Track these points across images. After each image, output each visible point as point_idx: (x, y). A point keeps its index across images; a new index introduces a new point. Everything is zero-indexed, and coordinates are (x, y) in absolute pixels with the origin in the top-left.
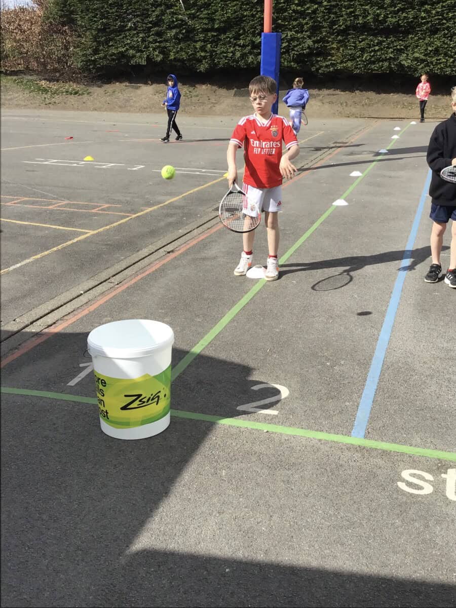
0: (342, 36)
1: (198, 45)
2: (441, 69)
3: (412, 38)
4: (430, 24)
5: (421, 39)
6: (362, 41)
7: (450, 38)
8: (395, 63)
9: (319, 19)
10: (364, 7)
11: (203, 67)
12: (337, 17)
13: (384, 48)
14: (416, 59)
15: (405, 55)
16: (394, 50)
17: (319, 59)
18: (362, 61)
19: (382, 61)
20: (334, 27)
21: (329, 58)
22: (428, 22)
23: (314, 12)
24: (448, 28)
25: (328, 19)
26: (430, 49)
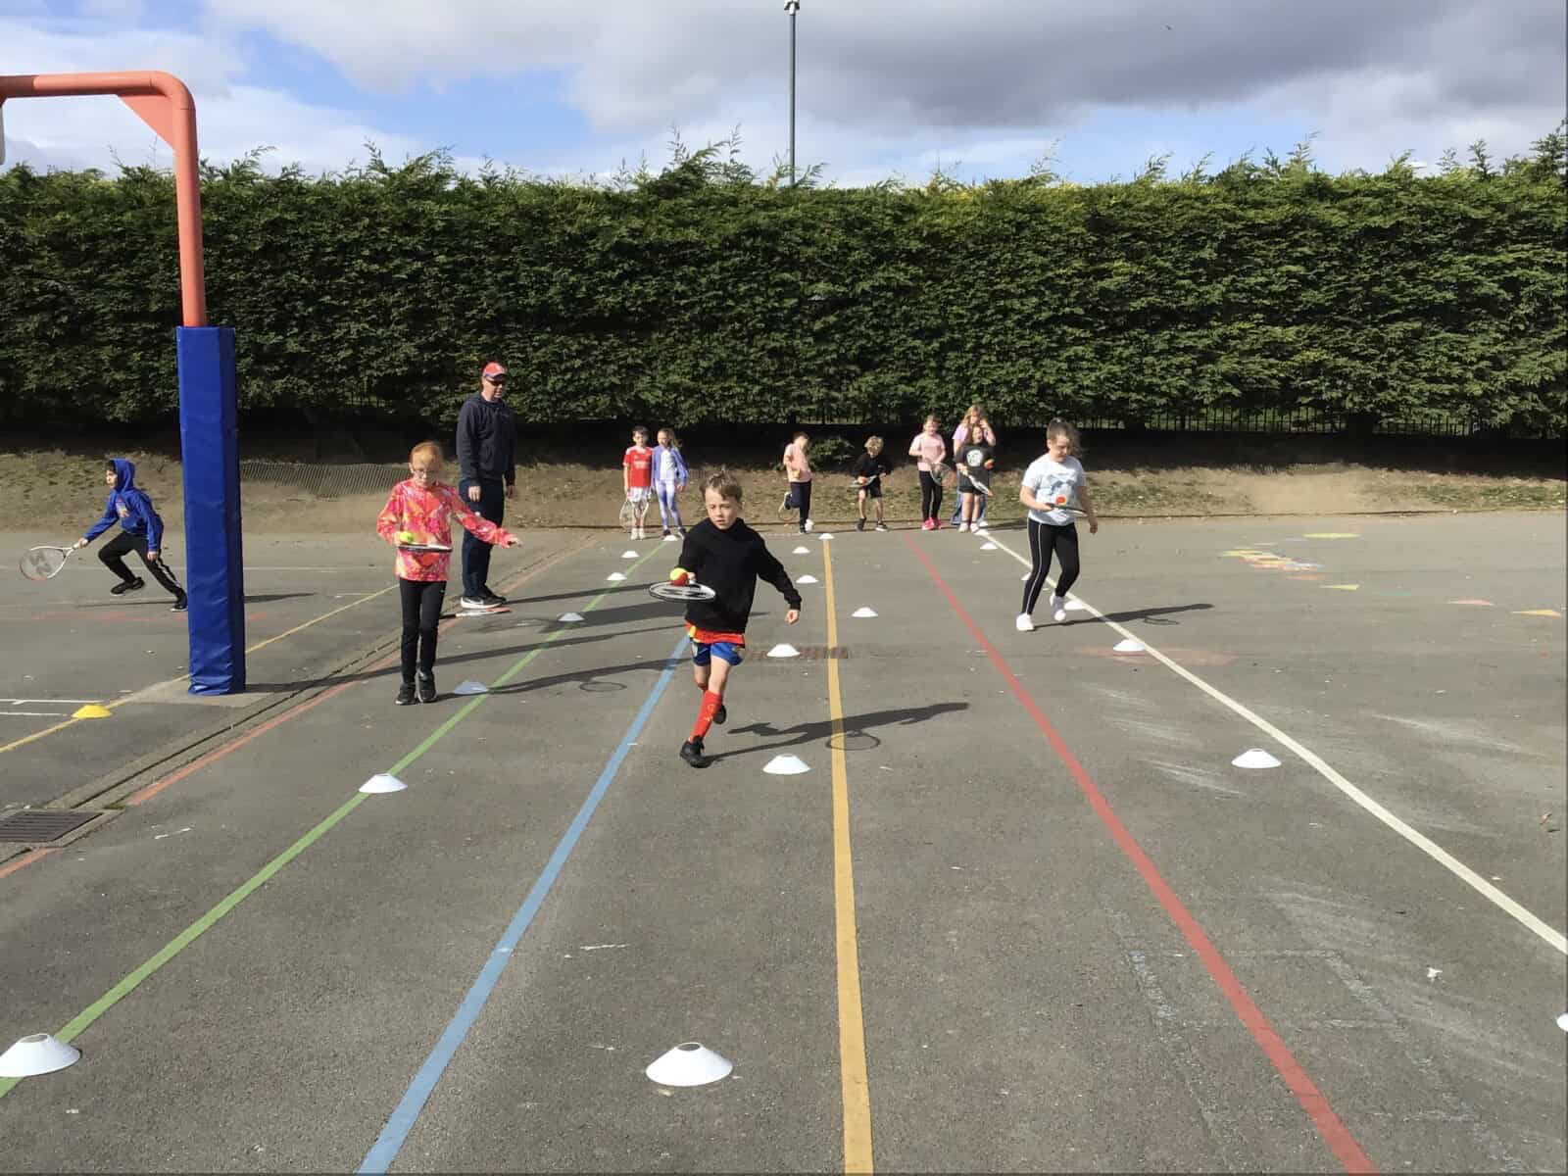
0: (492, 334)
1: (105, 354)
2: (736, 409)
3: (659, 341)
4: (698, 309)
5: (682, 342)
6: (540, 347)
7: (746, 340)
8: (626, 398)
9: (428, 294)
10: (536, 268)
11: (122, 409)
12: (474, 291)
13: (596, 362)
14: (675, 387)
15: (647, 379)
16: (620, 367)
17: (437, 388)
18: (544, 392)
19: (595, 392)
20: (469, 314)
21: (464, 385)
22: (692, 306)
23: (415, 277)
24: (740, 318)
25: (450, 295)
26: (704, 364)
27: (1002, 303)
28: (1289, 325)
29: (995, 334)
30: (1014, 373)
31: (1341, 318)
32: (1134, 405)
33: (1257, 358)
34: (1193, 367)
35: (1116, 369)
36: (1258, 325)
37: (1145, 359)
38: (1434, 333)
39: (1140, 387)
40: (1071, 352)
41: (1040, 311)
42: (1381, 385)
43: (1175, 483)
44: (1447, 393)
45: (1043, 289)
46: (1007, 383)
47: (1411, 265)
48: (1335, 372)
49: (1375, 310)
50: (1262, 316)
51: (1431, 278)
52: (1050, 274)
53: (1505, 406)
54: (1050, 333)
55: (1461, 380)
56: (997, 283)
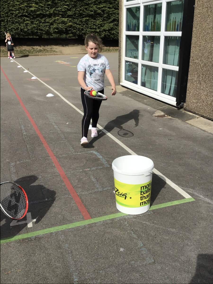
27: (11, 12)
28: (66, 18)
29: (11, 18)
30: (15, 26)
31: (75, 17)
32: (39, 33)
33: (61, 24)
34: (49, 26)
35: (35, 26)
36: (60, 18)
37: (40, 24)
38: (91, 20)
39: (40, 30)
40: (26, 22)
41: (19, 14)
42: (82, 30)
43: (48, 48)
44: (93, 31)
45: (19, 9)
46: (14, 29)
47: (86, 7)
48: (75, 27)
49: (80, 16)
50: (61, 16)
51: (90, 9)
52: (21, 6)
53: (103, 34)
54: (21, 18)
55: (96, 29)
56: (10, 8)
